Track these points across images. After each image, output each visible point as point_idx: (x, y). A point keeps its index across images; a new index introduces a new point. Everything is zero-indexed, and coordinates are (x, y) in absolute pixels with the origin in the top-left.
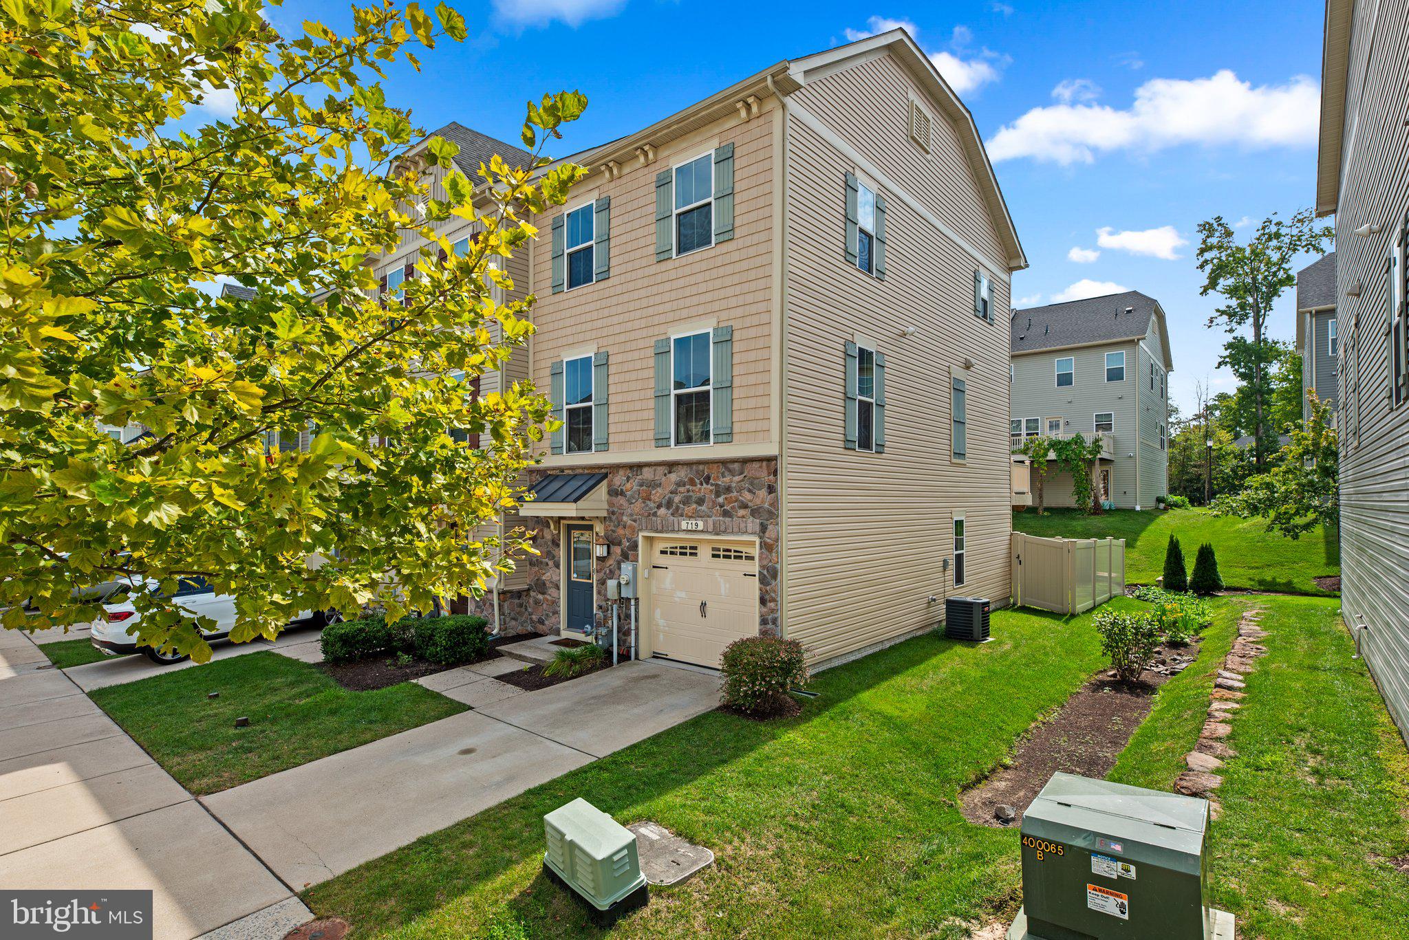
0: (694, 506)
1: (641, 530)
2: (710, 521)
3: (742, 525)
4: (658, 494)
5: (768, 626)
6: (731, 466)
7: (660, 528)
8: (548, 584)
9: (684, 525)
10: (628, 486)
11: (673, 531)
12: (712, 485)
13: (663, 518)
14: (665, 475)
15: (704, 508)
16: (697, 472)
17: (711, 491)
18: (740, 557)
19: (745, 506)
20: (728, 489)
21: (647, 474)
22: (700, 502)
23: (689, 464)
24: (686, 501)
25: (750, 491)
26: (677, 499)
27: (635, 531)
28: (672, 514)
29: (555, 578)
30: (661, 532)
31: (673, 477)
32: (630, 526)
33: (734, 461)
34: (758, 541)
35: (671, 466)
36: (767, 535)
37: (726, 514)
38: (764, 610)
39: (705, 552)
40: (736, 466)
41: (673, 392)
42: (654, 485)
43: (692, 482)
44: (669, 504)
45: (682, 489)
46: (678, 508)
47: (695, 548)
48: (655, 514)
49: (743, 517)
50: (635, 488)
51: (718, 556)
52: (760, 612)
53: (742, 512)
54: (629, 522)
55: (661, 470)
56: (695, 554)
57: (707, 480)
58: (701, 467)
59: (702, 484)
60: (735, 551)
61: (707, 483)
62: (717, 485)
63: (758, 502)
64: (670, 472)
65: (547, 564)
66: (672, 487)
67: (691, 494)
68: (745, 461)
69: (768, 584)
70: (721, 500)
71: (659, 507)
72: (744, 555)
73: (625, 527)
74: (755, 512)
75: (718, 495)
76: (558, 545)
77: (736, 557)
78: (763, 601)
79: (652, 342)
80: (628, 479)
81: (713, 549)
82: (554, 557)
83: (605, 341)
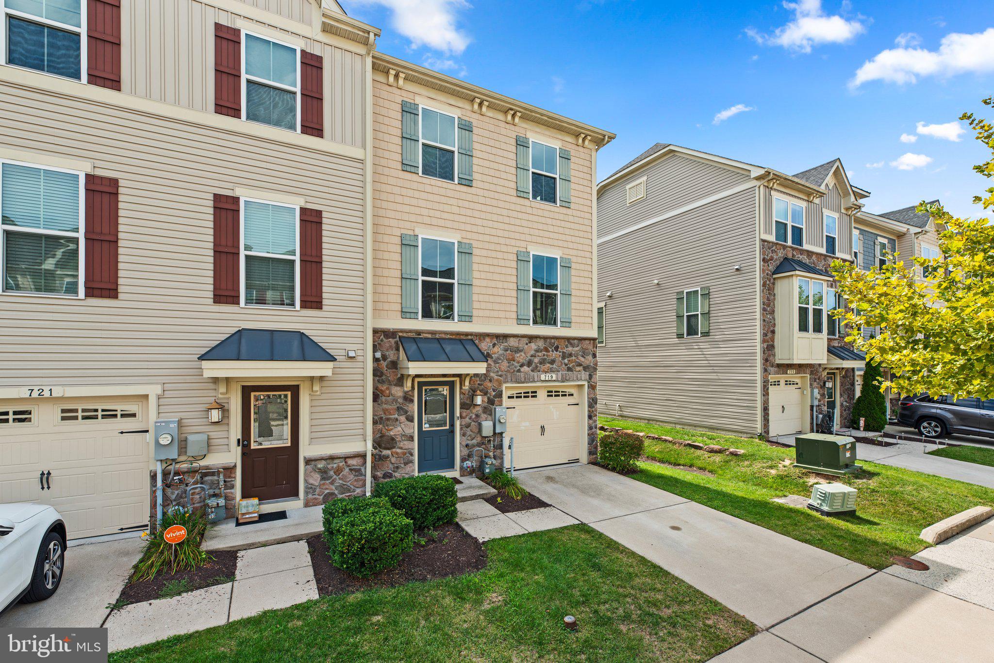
0: (548, 365)
1: (505, 382)
2: (560, 374)
3: (579, 376)
4: (521, 357)
5: (593, 430)
6: (572, 341)
7: (523, 380)
8: (398, 439)
9: (543, 377)
10: (496, 349)
11: (534, 381)
12: (560, 352)
13: (526, 373)
14: (527, 344)
15: (554, 366)
16: (550, 343)
17: (560, 356)
18: (566, 395)
19: (580, 365)
20: (570, 355)
21: (512, 342)
22: (552, 362)
23: (545, 338)
24: (543, 362)
25: (583, 356)
26: (536, 360)
27: (500, 384)
28: (532, 371)
29: (408, 431)
30: (523, 383)
31: (533, 346)
32: (497, 380)
33: (575, 339)
34: (586, 383)
35: (531, 338)
36: (592, 380)
37: (569, 369)
38: (591, 422)
39: (542, 394)
40: (576, 341)
41: (532, 289)
42: (518, 350)
43: (546, 350)
44: (529, 363)
45: (540, 354)
46: (537, 367)
47: (536, 392)
48: (519, 371)
49: (579, 371)
50: (501, 352)
51: (552, 396)
52: (588, 424)
53: (578, 368)
54: (496, 377)
55: (525, 340)
56: (535, 396)
57: (557, 349)
58: (553, 341)
59: (553, 351)
60: (562, 392)
61: (557, 351)
62: (563, 352)
63: (588, 363)
64: (530, 342)
65: (397, 420)
66: (532, 352)
67: (545, 357)
68: (581, 339)
69: (594, 407)
70: (566, 361)
71: (522, 366)
72: (567, 393)
73: (490, 381)
74: (586, 368)
75: (564, 358)
76: (412, 401)
77: (562, 395)
78: (590, 417)
79: (515, 250)
80: (494, 345)
81: (549, 392)
82: (406, 412)
83: (469, 235)
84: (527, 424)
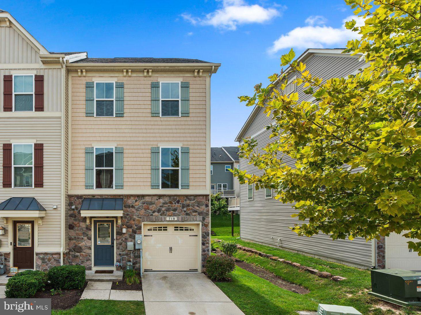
0: (172, 212)
1: (143, 221)
2: (180, 217)
3: (195, 218)
4: (153, 207)
5: (206, 252)
6: (189, 197)
7: (154, 220)
8: (83, 248)
9: (168, 219)
10: (137, 203)
11: (162, 221)
12: (180, 204)
13: (156, 216)
14: (157, 200)
15: (176, 212)
16: (174, 199)
17: (180, 206)
18: (188, 230)
19: (196, 212)
20: (188, 206)
21: (147, 199)
22: (175, 210)
23: (170, 196)
24: (168, 210)
25: (198, 206)
26: (163, 209)
27: (140, 222)
28: (161, 215)
29: (88, 245)
30: (155, 222)
31: (161, 201)
32: (138, 220)
33: (191, 196)
34: (201, 224)
35: (160, 196)
36: (205, 221)
37: (187, 214)
38: (204, 247)
39: (171, 229)
40: (192, 197)
41: (161, 168)
42: (151, 203)
43: (171, 203)
44: (159, 211)
45: (166, 205)
46: (164, 213)
47: (166, 227)
48: (152, 215)
49: (195, 215)
50: (140, 205)
51: (178, 230)
52: (202, 248)
53: (194, 214)
54: (137, 218)
55: (156, 198)
56: (166, 230)
57: (178, 202)
58: (175, 197)
59: (175, 204)
60: (185, 228)
61: (178, 203)
62: (183, 204)
63: (202, 210)
64: (159, 199)
65: (83, 239)
66: (161, 204)
67: (170, 207)
68: (196, 196)
69: (206, 238)
70: (185, 209)
71: (154, 212)
72: (189, 229)
73: (134, 220)
74: (200, 214)
75: (183, 207)
76: (90, 230)
77: (185, 230)
78: (203, 244)
79: (150, 147)
80: (136, 201)
81: (175, 227)
82: (87, 235)
83: (121, 143)
84: (160, 245)
